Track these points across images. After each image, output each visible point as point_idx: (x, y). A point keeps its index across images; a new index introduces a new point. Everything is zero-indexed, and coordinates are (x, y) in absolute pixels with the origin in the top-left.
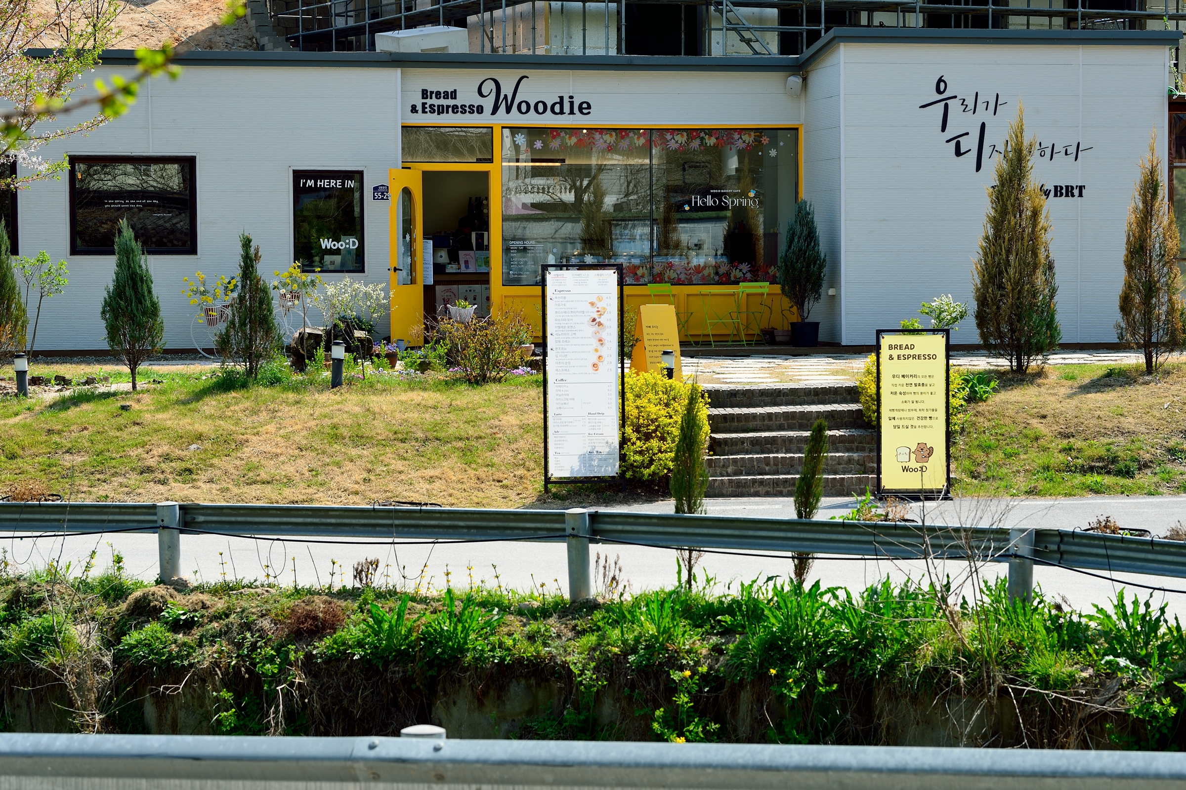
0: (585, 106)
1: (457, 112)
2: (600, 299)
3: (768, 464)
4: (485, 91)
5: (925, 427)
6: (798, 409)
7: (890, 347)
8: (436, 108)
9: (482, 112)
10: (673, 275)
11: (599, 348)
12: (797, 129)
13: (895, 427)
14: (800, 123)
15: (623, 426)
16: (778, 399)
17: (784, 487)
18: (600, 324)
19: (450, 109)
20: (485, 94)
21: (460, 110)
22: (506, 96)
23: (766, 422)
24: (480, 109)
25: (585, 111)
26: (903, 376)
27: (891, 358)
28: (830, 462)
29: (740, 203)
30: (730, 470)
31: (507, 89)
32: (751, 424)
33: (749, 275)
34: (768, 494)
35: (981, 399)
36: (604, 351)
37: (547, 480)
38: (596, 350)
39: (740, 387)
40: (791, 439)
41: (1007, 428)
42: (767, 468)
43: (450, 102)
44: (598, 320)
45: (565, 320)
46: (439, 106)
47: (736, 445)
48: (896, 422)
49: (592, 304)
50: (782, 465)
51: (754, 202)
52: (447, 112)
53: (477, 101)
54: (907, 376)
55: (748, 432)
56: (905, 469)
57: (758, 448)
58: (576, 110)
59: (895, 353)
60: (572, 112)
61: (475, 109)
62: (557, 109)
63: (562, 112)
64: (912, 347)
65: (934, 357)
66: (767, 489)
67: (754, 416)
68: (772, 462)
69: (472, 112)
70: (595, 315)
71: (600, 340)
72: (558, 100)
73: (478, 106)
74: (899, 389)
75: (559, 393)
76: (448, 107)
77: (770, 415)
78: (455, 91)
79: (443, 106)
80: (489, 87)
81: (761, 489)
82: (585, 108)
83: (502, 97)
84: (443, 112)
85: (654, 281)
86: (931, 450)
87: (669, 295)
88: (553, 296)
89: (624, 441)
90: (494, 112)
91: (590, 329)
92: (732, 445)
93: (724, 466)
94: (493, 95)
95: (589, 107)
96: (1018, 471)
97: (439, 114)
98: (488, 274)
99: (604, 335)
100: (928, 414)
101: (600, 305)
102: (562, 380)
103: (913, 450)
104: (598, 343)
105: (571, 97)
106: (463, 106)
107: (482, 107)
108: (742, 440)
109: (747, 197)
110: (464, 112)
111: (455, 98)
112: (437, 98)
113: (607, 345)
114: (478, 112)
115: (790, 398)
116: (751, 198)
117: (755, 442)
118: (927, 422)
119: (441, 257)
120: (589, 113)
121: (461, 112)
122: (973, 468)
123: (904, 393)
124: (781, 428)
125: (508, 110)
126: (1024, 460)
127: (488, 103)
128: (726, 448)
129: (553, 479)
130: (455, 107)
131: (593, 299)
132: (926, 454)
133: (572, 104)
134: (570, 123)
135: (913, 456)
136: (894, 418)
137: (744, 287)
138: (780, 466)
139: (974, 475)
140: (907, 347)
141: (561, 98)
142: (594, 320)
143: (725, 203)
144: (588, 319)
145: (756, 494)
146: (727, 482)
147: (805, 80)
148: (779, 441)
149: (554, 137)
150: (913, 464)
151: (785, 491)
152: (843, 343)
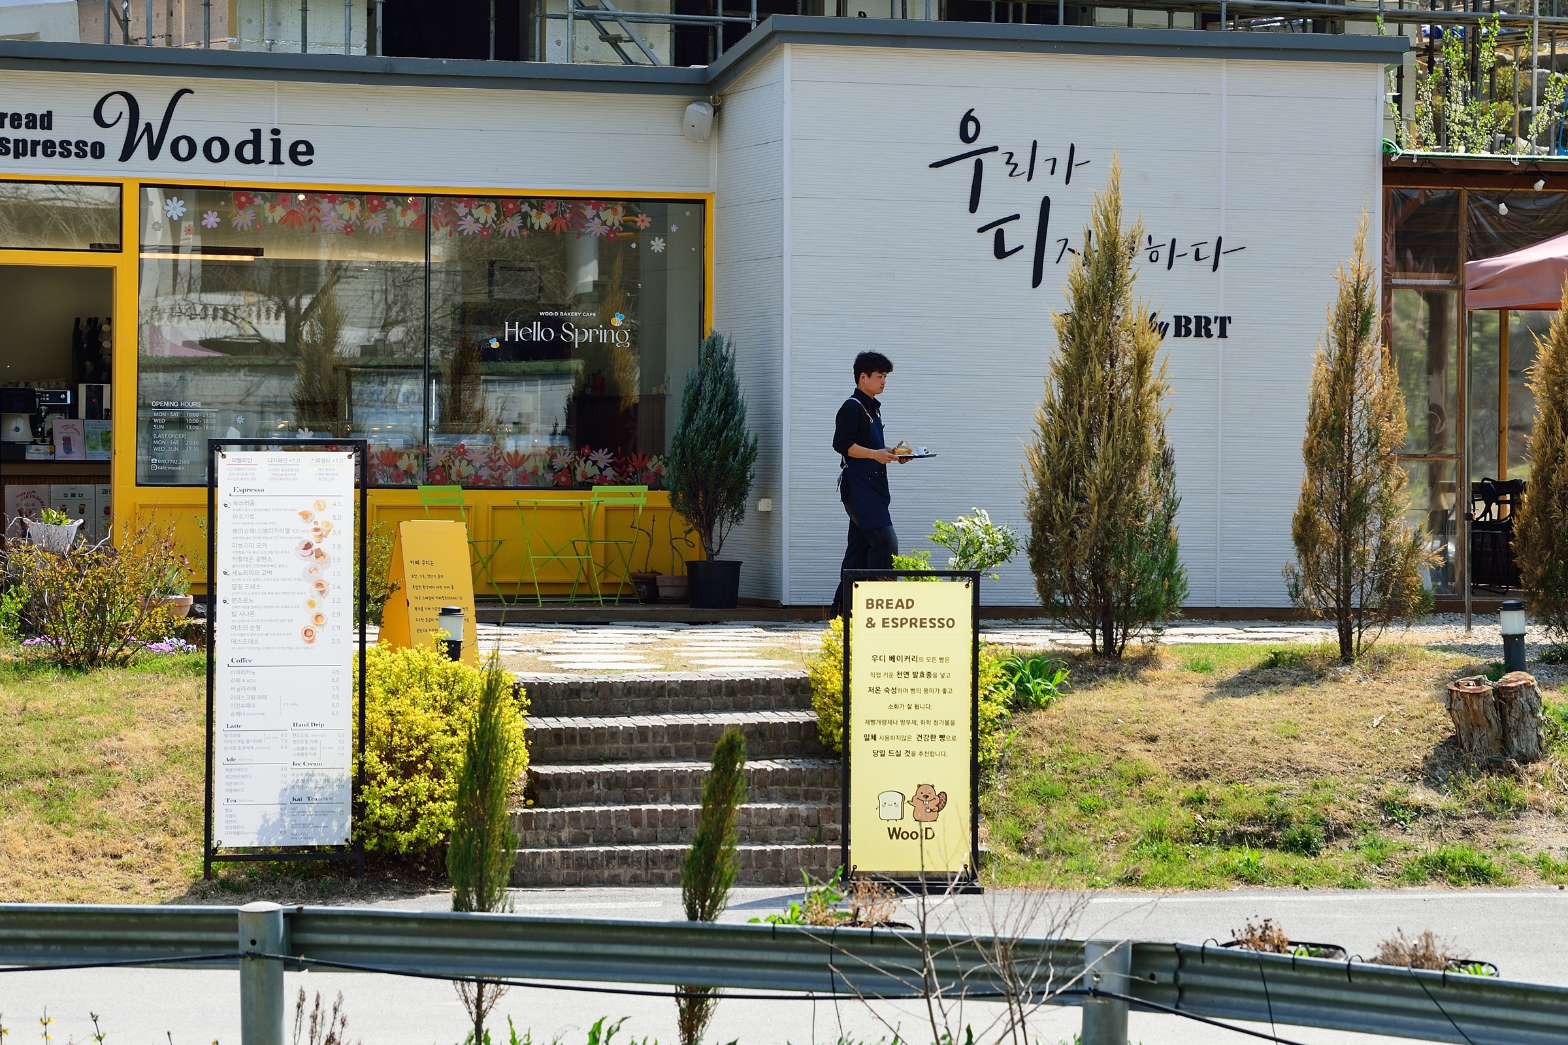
0: (302, 148)
1: (53, 154)
2: (321, 507)
3: (637, 824)
4: (108, 115)
5: (932, 754)
6: (697, 719)
7: (870, 604)
8: (11, 145)
9: (102, 155)
10: (467, 470)
11: (318, 599)
12: (703, 202)
13: (875, 753)
14: (708, 191)
15: (361, 748)
16: (659, 702)
17: (667, 868)
18: (319, 554)
19: (39, 149)
20: (108, 121)
21: (58, 149)
22: (148, 127)
23: (636, 744)
24: (98, 150)
25: (302, 158)
26: (892, 658)
27: (870, 623)
28: (754, 820)
29: (596, 337)
30: (564, 835)
31: (151, 114)
32: (607, 748)
33: (610, 473)
34: (635, 882)
35: (1038, 706)
36: (325, 606)
37: (211, 854)
38: (311, 604)
39: (587, 678)
40: (681, 777)
41: (1084, 760)
42: (635, 831)
43: (40, 135)
44: (315, 546)
45: (252, 545)
46: (16, 142)
47: (578, 787)
48: (879, 745)
49: (305, 515)
50: (665, 825)
51: (622, 336)
52: (34, 154)
53: (93, 133)
54: (900, 658)
55: (600, 762)
56: (894, 834)
57: (618, 792)
58: (285, 155)
59: (878, 614)
60: (276, 160)
61: (88, 149)
62: (248, 152)
63: (257, 159)
64: (910, 604)
65: (950, 623)
66: (634, 871)
67: (613, 733)
68: (645, 821)
69: (82, 155)
70: (311, 537)
71: (319, 585)
72: (250, 136)
73: (94, 145)
74: (883, 683)
75: (237, 685)
76: (35, 143)
77: (643, 731)
78: (50, 113)
79: (24, 142)
80: (116, 108)
81: (624, 872)
82: (302, 152)
83: (141, 127)
84: (25, 154)
85: (430, 481)
86: (942, 799)
87: (458, 508)
88: (230, 500)
89: (362, 778)
90: (126, 154)
91: (302, 563)
92: (570, 787)
93: (553, 826)
94: (124, 123)
95: (310, 150)
96: (1105, 841)
97: (16, 156)
98: (108, 463)
99: (326, 575)
100: (938, 730)
101: (320, 517)
102: (243, 660)
103: (909, 798)
104: (315, 591)
105: (276, 132)
106: (65, 144)
107: (102, 145)
108: (590, 779)
109: (608, 325)
110: (66, 154)
111: (50, 127)
112: (12, 126)
113: (332, 594)
114: (94, 156)
115: (681, 699)
116: (616, 329)
117: (613, 782)
118: (937, 746)
119: (17, 429)
120: (310, 162)
121: (61, 154)
122: (1021, 834)
123: (894, 690)
124: (663, 756)
125: (153, 153)
126: (1115, 820)
127: (114, 140)
128: (559, 793)
129: (221, 852)
130: (48, 148)
131: (308, 505)
132: (933, 805)
133: (277, 144)
134: (273, 179)
135: (909, 809)
136: (874, 737)
137: (600, 494)
138: (660, 828)
139: (1021, 847)
140: (900, 604)
141: (257, 133)
142: (308, 546)
143: (566, 336)
144: (298, 544)
145: (615, 882)
146: (558, 858)
147: (718, 111)
148: (660, 778)
149: (241, 206)
150: (909, 825)
151: (669, 874)
152: (785, 602)
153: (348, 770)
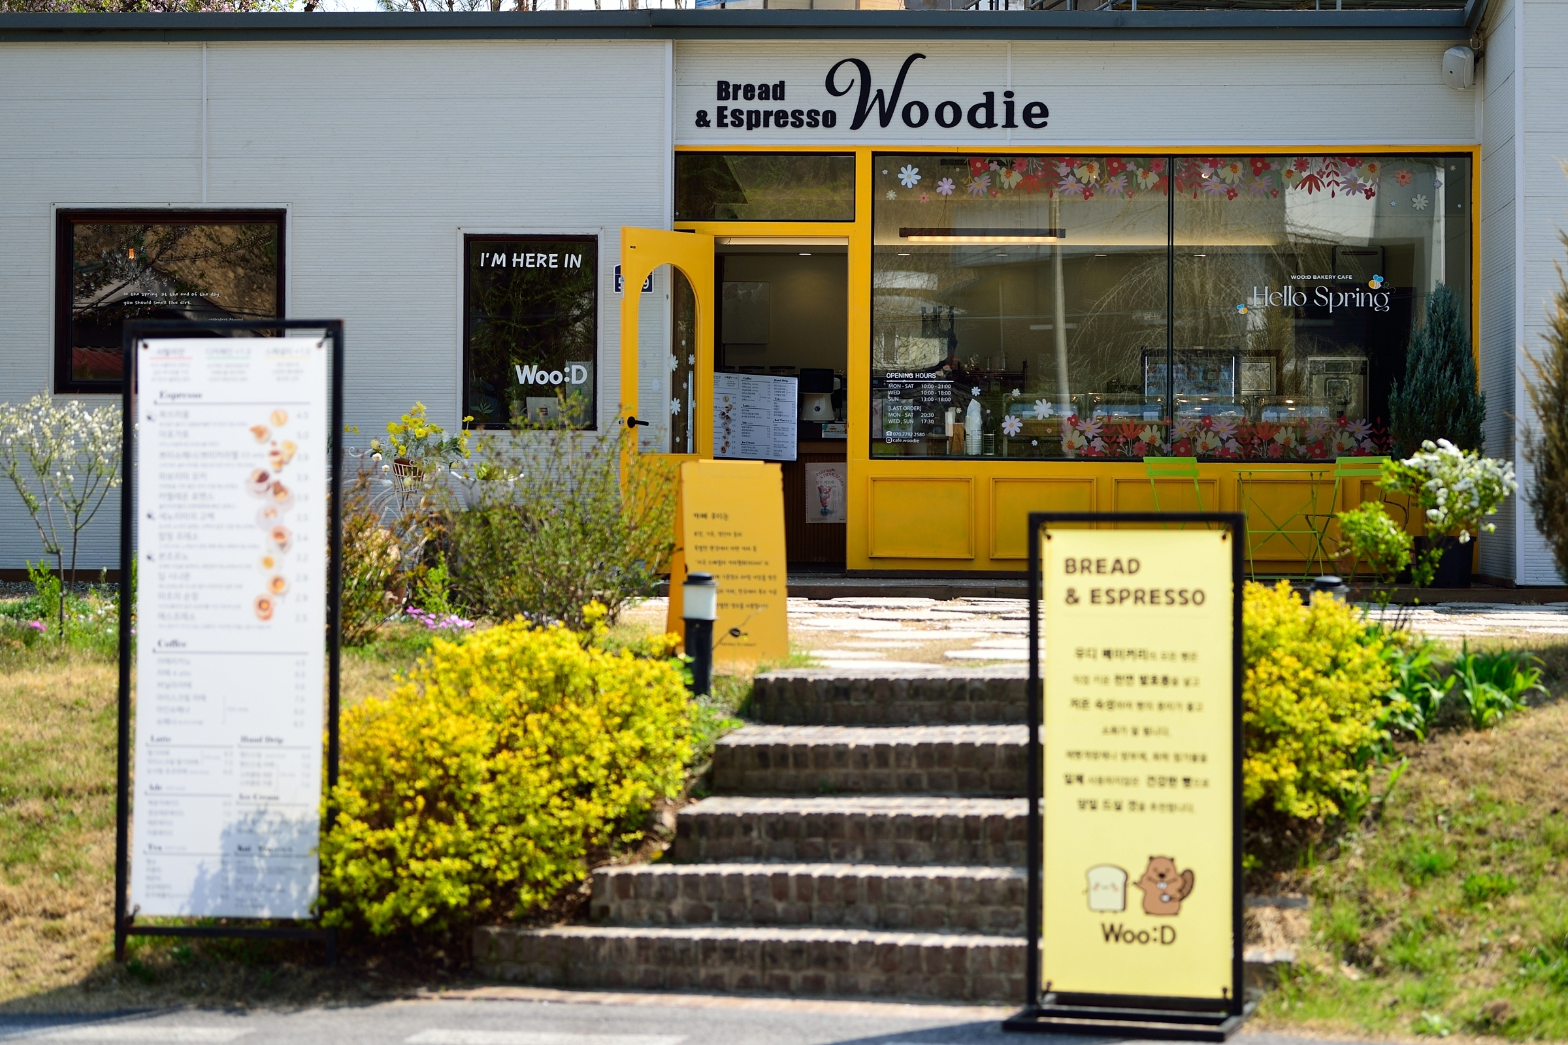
0: (1036, 110)
1: (785, 124)
2: (280, 419)
4: (840, 83)
5: (1172, 808)
6: (957, 734)
7: (1070, 566)
8: (744, 117)
9: (833, 124)
10: (1213, 442)
11: (276, 555)
12: (1470, 155)
13: (1082, 805)
14: (1474, 142)
15: (332, 777)
16: (958, 707)
17: (794, 968)
18: (278, 489)
19: (772, 119)
20: (840, 89)
21: (790, 119)
22: (880, 93)
23: (872, 769)
24: (830, 119)
25: (1036, 121)
26: (1107, 653)
27: (1072, 597)
29: (1352, 301)
31: (883, 80)
32: (833, 774)
33: (1368, 444)
34: (746, 988)
35: (1479, 725)
36: (287, 565)
37: (124, 924)
38: (268, 562)
43: (773, 105)
44: (273, 478)
45: (185, 476)
46: (749, 113)
47: (730, 834)
48: (1087, 791)
49: (259, 432)
51: (1381, 300)
52: (766, 125)
53: (824, 102)
54: (1120, 653)
56: (1112, 933)
58: (1018, 118)
59: (1083, 583)
60: (1010, 123)
61: (820, 118)
62: (981, 116)
63: (990, 123)
64: (1132, 567)
65: (1197, 598)
66: (745, 970)
69: (813, 124)
70: (267, 464)
71: (279, 535)
72: (983, 100)
73: (826, 113)
74: (1094, 692)
75: (166, 679)
76: (768, 114)
78: (782, 83)
79: (757, 113)
80: (848, 75)
81: (730, 972)
82: (1036, 114)
83: (873, 94)
84: (757, 125)
85: (1175, 452)
86: (1187, 882)
88: (155, 411)
89: (330, 820)
90: (858, 123)
91: (255, 503)
94: (856, 91)
95: (1045, 112)
96: (1483, 949)
97: (749, 128)
99: (289, 520)
100: (1180, 770)
101: (279, 435)
102: (174, 643)
103: (1135, 876)
104: (274, 543)
105: (1009, 94)
106: (797, 113)
107: (833, 114)
109: (1365, 288)
110: (798, 124)
111: (782, 98)
112: (746, 97)
113: (296, 547)
114: (826, 125)
116: (1374, 292)
118: (1178, 794)
120: (1044, 124)
121: (793, 124)
123: (1111, 705)
125: (885, 120)
127: (846, 108)
128: (704, 842)
129: (138, 923)
130: (781, 117)
131: (262, 418)
132: (1173, 889)
133: (1010, 107)
134: (1006, 143)
135: (1135, 895)
136: (1080, 779)
139: (1355, 955)
140: (1117, 567)
141: (990, 96)
142: (263, 478)
143: (1321, 300)
144: (247, 474)
145: (715, 987)
146: (632, 947)
147: (1480, 58)
149: (977, 173)
150: (1135, 919)
151: (796, 978)
152: (1520, 580)
153: (313, 808)
